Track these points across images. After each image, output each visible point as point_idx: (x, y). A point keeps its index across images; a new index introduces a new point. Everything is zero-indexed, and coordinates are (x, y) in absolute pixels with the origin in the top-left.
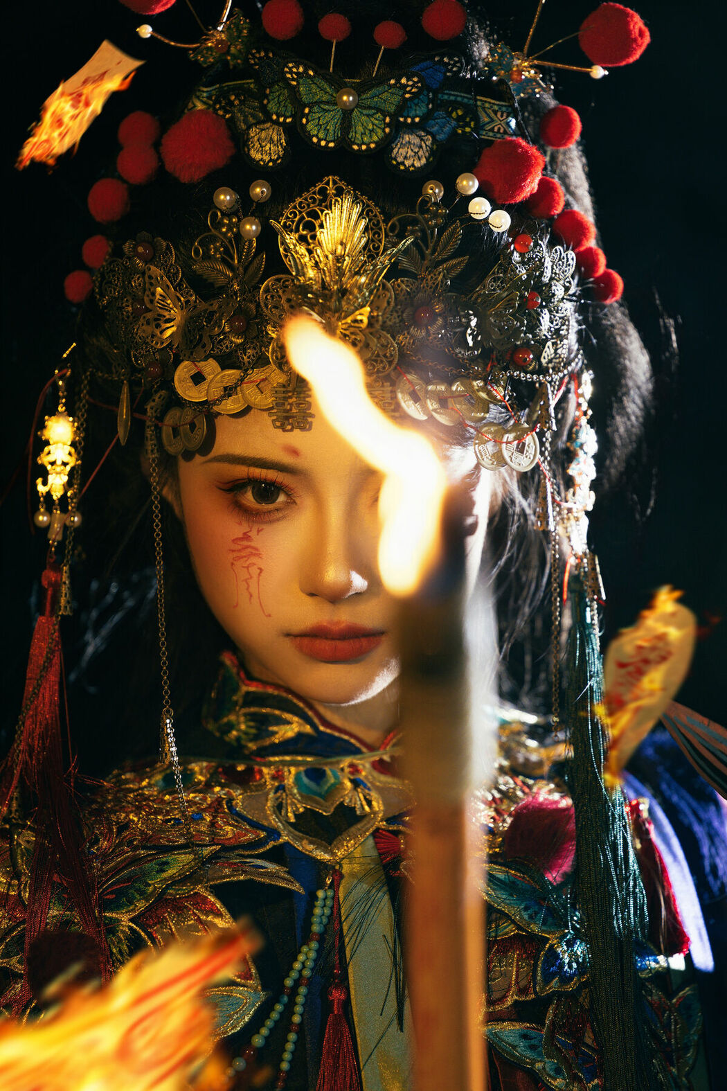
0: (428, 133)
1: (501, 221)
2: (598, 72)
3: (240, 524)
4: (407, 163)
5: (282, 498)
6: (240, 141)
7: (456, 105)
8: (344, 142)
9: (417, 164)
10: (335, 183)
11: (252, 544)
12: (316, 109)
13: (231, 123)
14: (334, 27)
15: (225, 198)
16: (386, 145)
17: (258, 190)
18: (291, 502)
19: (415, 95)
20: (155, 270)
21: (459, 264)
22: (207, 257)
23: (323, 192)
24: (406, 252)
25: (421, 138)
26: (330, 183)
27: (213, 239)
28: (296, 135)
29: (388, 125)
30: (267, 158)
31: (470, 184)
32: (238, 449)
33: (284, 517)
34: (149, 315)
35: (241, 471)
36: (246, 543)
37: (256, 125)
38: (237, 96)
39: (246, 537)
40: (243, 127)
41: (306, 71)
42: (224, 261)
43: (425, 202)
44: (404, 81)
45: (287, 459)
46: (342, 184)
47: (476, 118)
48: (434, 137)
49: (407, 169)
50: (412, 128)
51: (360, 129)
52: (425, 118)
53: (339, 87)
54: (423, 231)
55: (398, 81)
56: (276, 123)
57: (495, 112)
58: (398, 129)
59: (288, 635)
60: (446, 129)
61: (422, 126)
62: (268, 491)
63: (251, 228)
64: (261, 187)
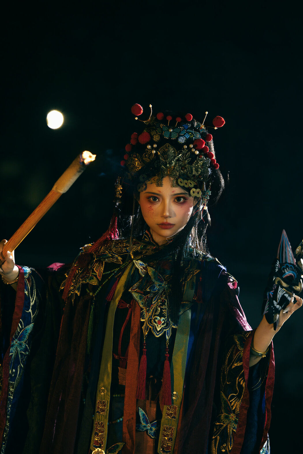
0: (185, 137)
1: (197, 153)
2: (216, 128)
3: (150, 204)
4: (181, 142)
5: (157, 200)
6: (152, 137)
7: (190, 132)
8: (170, 138)
9: (183, 142)
10: (168, 145)
11: (152, 208)
12: (165, 132)
13: (150, 135)
14: (169, 118)
15: (149, 147)
16: (177, 139)
17: (154, 146)
18: (159, 201)
19: (183, 130)
20: (136, 159)
21: (189, 160)
22: (146, 157)
23: (166, 146)
24: (180, 157)
25: (183, 138)
26: (167, 144)
27: (146, 154)
28: (162, 136)
29: (178, 135)
30: (156, 140)
31: (192, 146)
32: (150, 191)
33: (157, 204)
34: (135, 167)
35: (151, 195)
36: (151, 208)
37: (155, 135)
38: (152, 130)
39: (151, 207)
40: (152, 135)
41: (164, 125)
42: (148, 158)
43: (184, 149)
44: (181, 127)
45: (158, 193)
46: (170, 145)
47: (193, 135)
48: (186, 138)
49: (181, 143)
50: (182, 136)
51: (173, 136)
52: (185, 134)
53: (169, 128)
54: (183, 153)
55: (180, 127)
56: (158, 134)
57: (197, 134)
58: (180, 136)
59: (158, 224)
60: (189, 137)
61: (184, 136)
62: (155, 198)
63: (154, 152)
64: (155, 145)
